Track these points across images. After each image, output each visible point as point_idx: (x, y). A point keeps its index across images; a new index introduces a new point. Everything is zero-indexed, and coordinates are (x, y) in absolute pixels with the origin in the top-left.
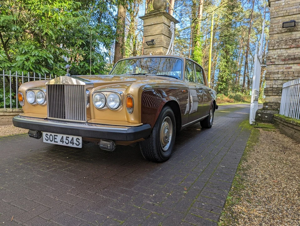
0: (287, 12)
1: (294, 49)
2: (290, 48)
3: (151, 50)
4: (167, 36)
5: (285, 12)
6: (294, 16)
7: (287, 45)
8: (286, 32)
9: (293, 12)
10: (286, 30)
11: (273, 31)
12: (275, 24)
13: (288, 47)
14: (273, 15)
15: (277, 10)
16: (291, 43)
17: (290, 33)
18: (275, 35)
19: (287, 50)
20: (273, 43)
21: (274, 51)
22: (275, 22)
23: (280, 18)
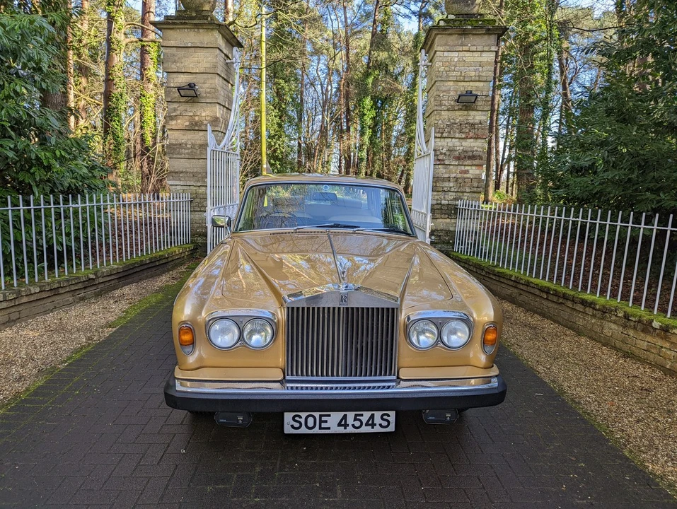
0: (461, 76)
1: (472, 140)
2: (467, 138)
3: (187, 106)
4: (223, 78)
5: (459, 74)
6: (471, 84)
7: (462, 133)
8: (461, 110)
9: (471, 77)
10: (460, 107)
11: (441, 105)
12: (444, 94)
13: (463, 136)
14: (440, 77)
15: (447, 69)
16: (467, 131)
17: (466, 113)
18: (443, 113)
19: (461, 141)
20: (442, 126)
21: (442, 140)
22: (444, 88)
23: (451, 83)
